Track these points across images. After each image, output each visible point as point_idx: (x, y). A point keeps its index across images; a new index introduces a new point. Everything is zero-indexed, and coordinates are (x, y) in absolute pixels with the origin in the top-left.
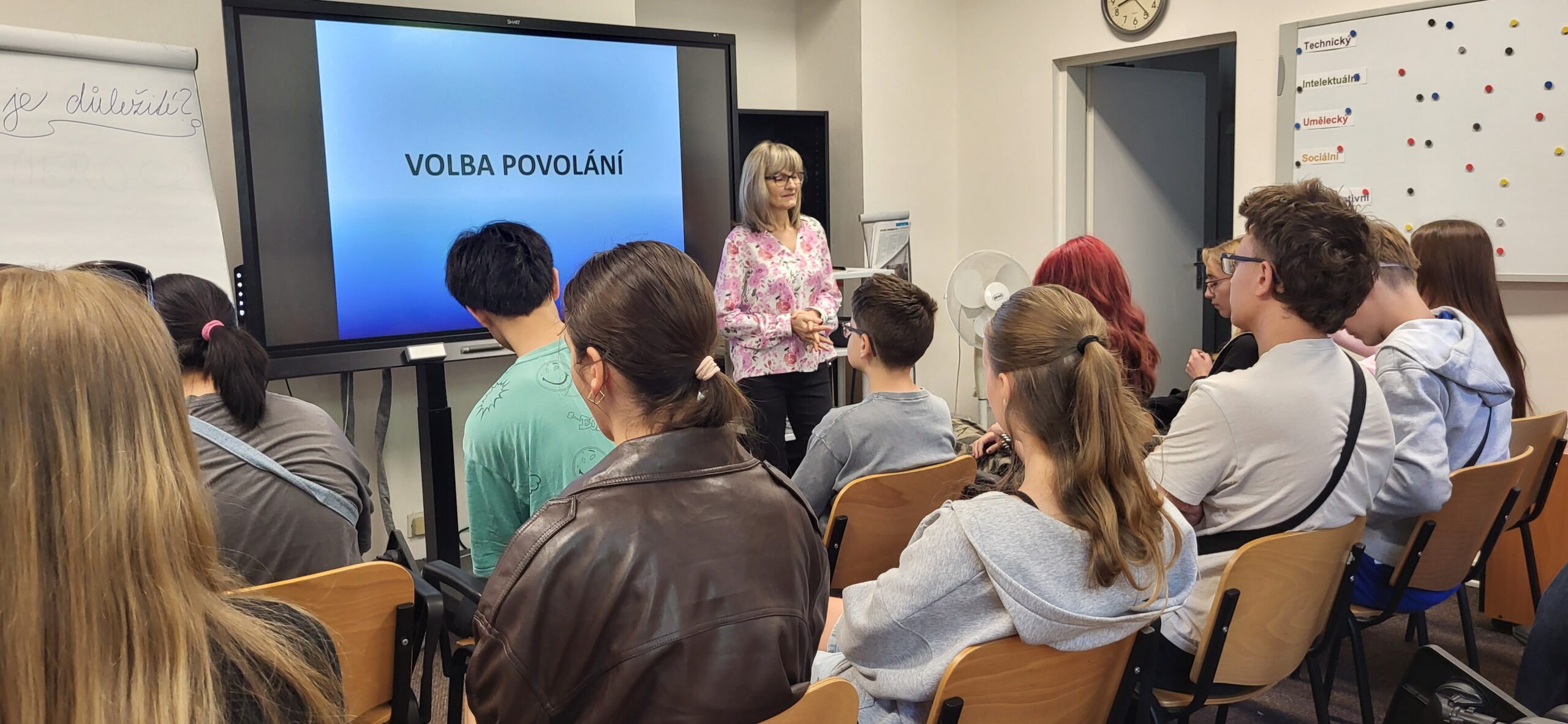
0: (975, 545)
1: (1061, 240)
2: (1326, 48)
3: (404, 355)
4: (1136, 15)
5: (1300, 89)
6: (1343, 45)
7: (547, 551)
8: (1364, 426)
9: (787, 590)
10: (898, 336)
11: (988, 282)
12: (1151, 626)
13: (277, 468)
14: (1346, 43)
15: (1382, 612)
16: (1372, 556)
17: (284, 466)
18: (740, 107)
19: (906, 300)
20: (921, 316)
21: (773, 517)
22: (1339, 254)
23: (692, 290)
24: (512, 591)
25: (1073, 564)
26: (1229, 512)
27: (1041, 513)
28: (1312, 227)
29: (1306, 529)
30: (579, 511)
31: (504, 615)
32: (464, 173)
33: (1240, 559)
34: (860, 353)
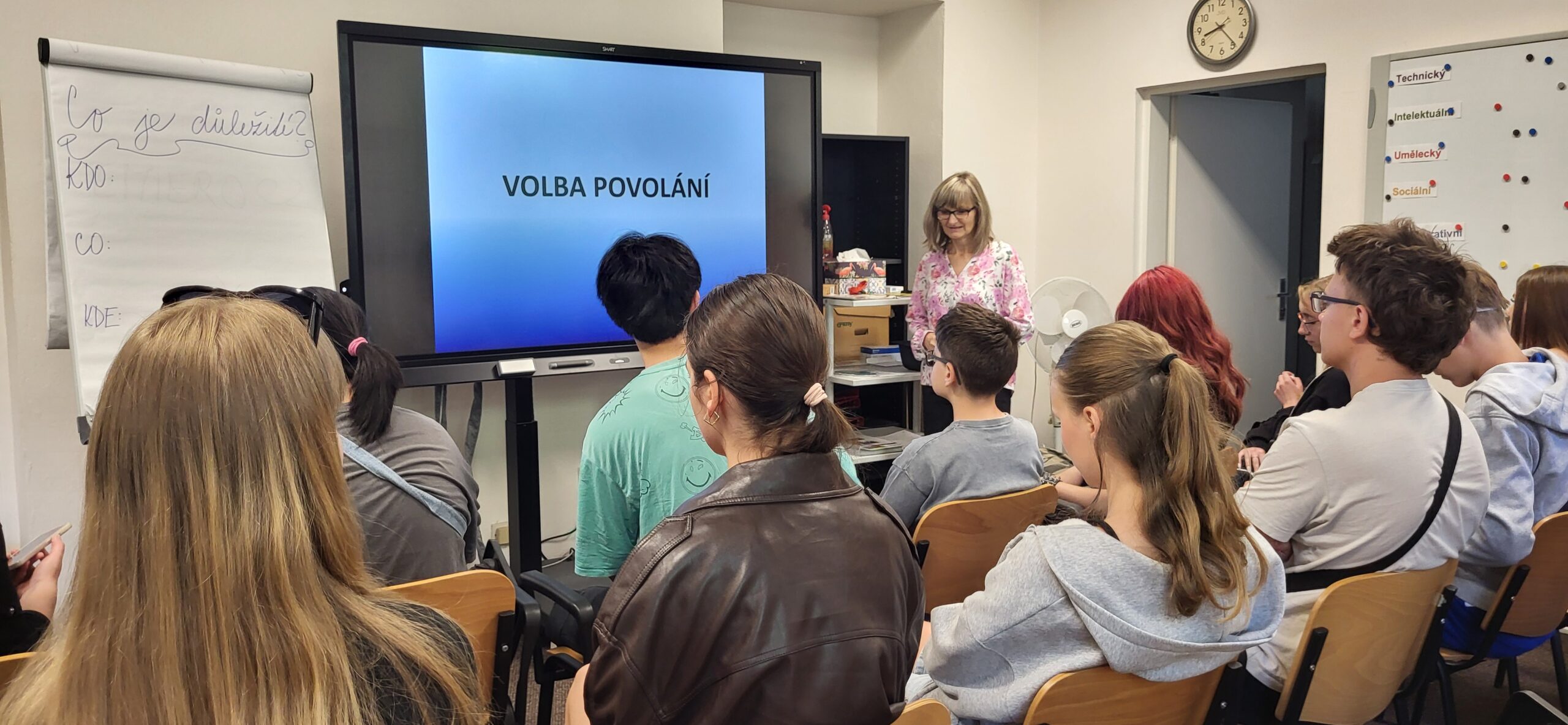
0: (1058, 574)
1: (1141, 269)
2: (1418, 81)
3: (496, 369)
4: (1222, 45)
5: (1391, 123)
6: (1437, 79)
7: (664, 566)
8: (1458, 469)
9: (888, 613)
10: (983, 364)
11: (1067, 309)
12: (1238, 661)
13: (395, 477)
14: (1440, 77)
15: (1472, 656)
16: (1462, 598)
17: (402, 476)
18: (824, 132)
19: (990, 329)
20: (1006, 344)
21: (875, 542)
22: (1438, 299)
23: (804, 322)
24: (631, 602)
25: (1155, 594)
26: (1318, 550)
27: (1123, 546)
28: (1409, 271)
29: (1398, 570)
30: (695, 528)
31: (623, 624)
32: (557, 194)
33: (1330, 597)
34: (945, 382)
